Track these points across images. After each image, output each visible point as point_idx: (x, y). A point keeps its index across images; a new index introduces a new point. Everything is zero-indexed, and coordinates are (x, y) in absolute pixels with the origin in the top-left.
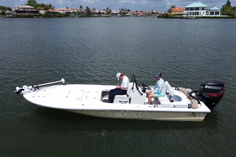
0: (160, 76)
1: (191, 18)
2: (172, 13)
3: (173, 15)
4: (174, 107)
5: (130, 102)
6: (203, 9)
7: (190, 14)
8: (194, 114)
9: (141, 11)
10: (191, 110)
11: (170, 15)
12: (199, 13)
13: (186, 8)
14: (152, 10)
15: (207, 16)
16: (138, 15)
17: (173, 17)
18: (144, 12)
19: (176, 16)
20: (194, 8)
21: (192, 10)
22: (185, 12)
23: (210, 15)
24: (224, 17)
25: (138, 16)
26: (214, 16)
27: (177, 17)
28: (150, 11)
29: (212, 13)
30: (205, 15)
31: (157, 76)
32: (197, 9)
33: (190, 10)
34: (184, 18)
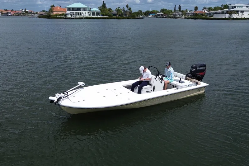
0: (170, 64)
1: (76, 18)
2: (55, 13)
3: (56, 15)
4: (189, 86)
5: (154, 90)
6: (85, 9)
7: (74, 15)
8: (199, 89)
9: (12, 10)
10: (198, 86)
11: (53, 15)
12: (82, 13)
13: (67, 8)
14: (25, 9)
15: (90, 16)
16: (9, 14)
17: (56, 17)
18: (15, 11)
19: (59, 16)
20: (76, 8)
21: (74, 10)
22: (68, 12)
23: (92, 15)
24: (104, 17)
25: (10, 16)
26: (96, 16)
27: (61, 17)
28: (22, 10)
29: (93, 14)
30: (87, 15)
31: (167, 65)
32: (79, 9)
33: (73, 10)
34: (69, 18)
